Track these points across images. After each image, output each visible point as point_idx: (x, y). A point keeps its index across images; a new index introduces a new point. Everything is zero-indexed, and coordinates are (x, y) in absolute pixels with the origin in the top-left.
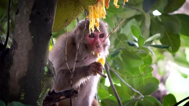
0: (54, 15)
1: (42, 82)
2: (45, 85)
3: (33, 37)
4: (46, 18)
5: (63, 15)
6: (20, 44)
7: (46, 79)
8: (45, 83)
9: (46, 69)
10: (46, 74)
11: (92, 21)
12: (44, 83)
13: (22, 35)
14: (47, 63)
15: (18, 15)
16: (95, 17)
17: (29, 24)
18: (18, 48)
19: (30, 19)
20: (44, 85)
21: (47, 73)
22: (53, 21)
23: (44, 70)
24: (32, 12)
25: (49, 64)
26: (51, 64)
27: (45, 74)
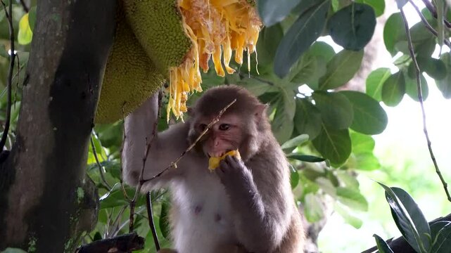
1: (72, 218)
2: (77, 223)
3: (55, 129)
4: (83, 93)
6: (29, 143)
7: (79, 212)
9: (81, 193)
10: (80, 204)
11: (175, 98)
12: (76, 220)
13: (34, 125)
14: (84, 182)
15: (29, 86)
16: (182, 90)
17: (48, 103)
18: (27, 150)
19: (51, 94)
20: (75, 224)
21: (82, 200)
22: (97, 98)
23: (76, 194)
24: (55, 80)
25: (88, 183)
26: (91, 183)
27: (79, 202)
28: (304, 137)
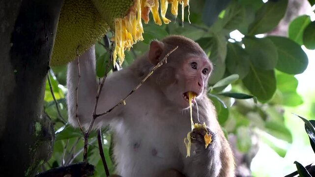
0: (53, 35)
1: (31, 149)
2: (36, 154)
3: (15, 71)
4: (40, 40)
5: (73, 35)
7: (37, 144)
8: (35, 151)
9: (38, 127)
14: (41, 117)
16: (126, 38)
17: (10, 48)
19: (12, 41)
20: (34, 154)
21: (40, 133)
22: (52, 44)
23: (35, 127)
24: (15, 28)
25: (44, 118)
26: (47, 118)
27: (37, 135)
28: (235, 76)
